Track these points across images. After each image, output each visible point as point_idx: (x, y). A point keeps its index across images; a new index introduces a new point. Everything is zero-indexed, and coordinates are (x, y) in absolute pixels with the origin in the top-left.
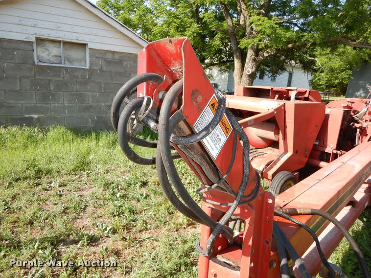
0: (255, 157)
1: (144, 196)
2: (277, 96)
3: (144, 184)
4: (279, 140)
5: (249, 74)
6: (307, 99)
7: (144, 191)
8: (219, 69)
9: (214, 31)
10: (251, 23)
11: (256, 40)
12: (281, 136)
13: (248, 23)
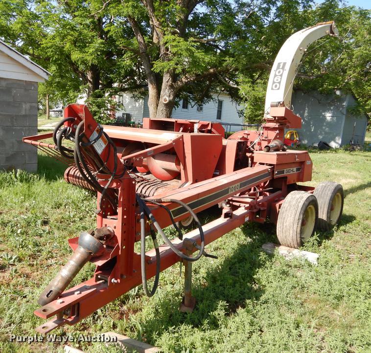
0: (158, 188)
1: (47, 232)
2: (182, 129)
3: (45, 223)
4: (180, 171)
5: (166, 102)
6: (210, 131)
7: (47, 228)
8: (131, 95)
9: (123, 50)
10: (166, 43)
11: (172, 63)
12: (182, 167)
13: (161, 43)
